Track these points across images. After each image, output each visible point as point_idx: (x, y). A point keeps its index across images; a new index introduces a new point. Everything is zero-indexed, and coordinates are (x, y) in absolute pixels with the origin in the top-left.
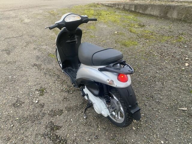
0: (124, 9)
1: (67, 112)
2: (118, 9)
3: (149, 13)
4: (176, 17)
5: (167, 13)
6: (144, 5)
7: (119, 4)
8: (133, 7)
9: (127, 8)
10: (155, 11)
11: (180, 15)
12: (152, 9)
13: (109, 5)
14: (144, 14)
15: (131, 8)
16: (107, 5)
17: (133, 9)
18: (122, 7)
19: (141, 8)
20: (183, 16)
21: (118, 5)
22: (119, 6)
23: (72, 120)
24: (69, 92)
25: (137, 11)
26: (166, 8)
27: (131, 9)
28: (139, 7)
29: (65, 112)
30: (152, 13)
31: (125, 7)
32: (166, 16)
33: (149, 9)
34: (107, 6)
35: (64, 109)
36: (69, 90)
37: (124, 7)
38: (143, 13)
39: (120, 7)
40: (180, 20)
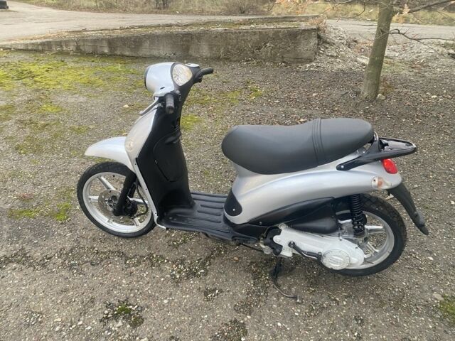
0: (80, 53)
1: (249, 317)
2: (62, 53)
3: (148, 54)
4: (209, 55)
5: (187, 49)
6: (131, 38)
7: (61, 42)
8: (105, 44)
9: (88, 49)
10: (162, 48)
11: (215, 49)
12: (152, 43)
13: (30, 48)
14: (137, 58)
15: (99, 48)
16: (22, 48)
17: (106, 51)
18: (72, 48)
19: (124, 44)
20: (222, 50)
21: (60, 44)
22: (61, 46)
23: (279, 324)
24: (192, 274)
25: (118, 53)
26: (182, 38)
27: (99, 50)
28: (119, 44)
29: (246, 319)
30: (155, 53)
31: (81, 48)
32: (188, 55)
33: (147, 44)
34: (23, 50)
35: (235, 316)
36: (191, 270)
37: (78, 48)
38: (134, 55)
39: (65, 48)
40: (218, 59)
